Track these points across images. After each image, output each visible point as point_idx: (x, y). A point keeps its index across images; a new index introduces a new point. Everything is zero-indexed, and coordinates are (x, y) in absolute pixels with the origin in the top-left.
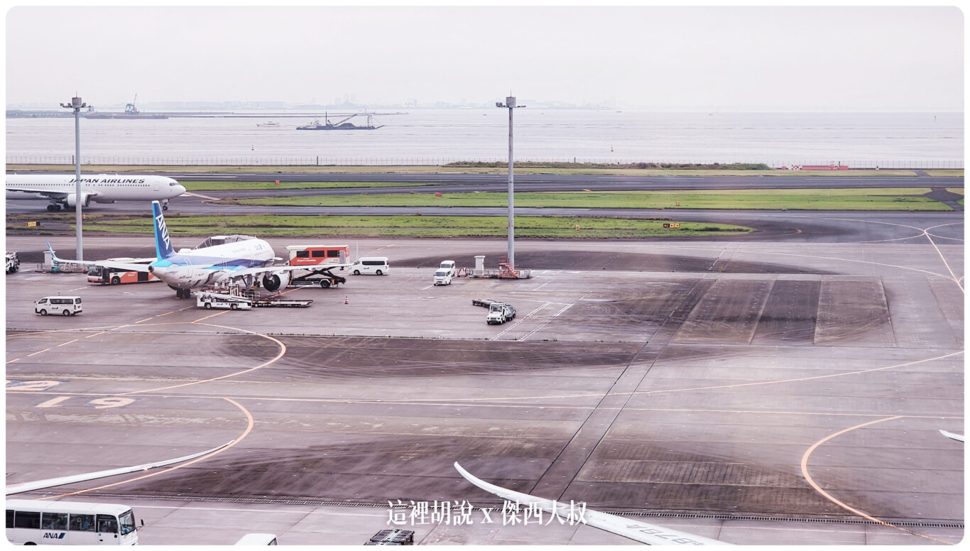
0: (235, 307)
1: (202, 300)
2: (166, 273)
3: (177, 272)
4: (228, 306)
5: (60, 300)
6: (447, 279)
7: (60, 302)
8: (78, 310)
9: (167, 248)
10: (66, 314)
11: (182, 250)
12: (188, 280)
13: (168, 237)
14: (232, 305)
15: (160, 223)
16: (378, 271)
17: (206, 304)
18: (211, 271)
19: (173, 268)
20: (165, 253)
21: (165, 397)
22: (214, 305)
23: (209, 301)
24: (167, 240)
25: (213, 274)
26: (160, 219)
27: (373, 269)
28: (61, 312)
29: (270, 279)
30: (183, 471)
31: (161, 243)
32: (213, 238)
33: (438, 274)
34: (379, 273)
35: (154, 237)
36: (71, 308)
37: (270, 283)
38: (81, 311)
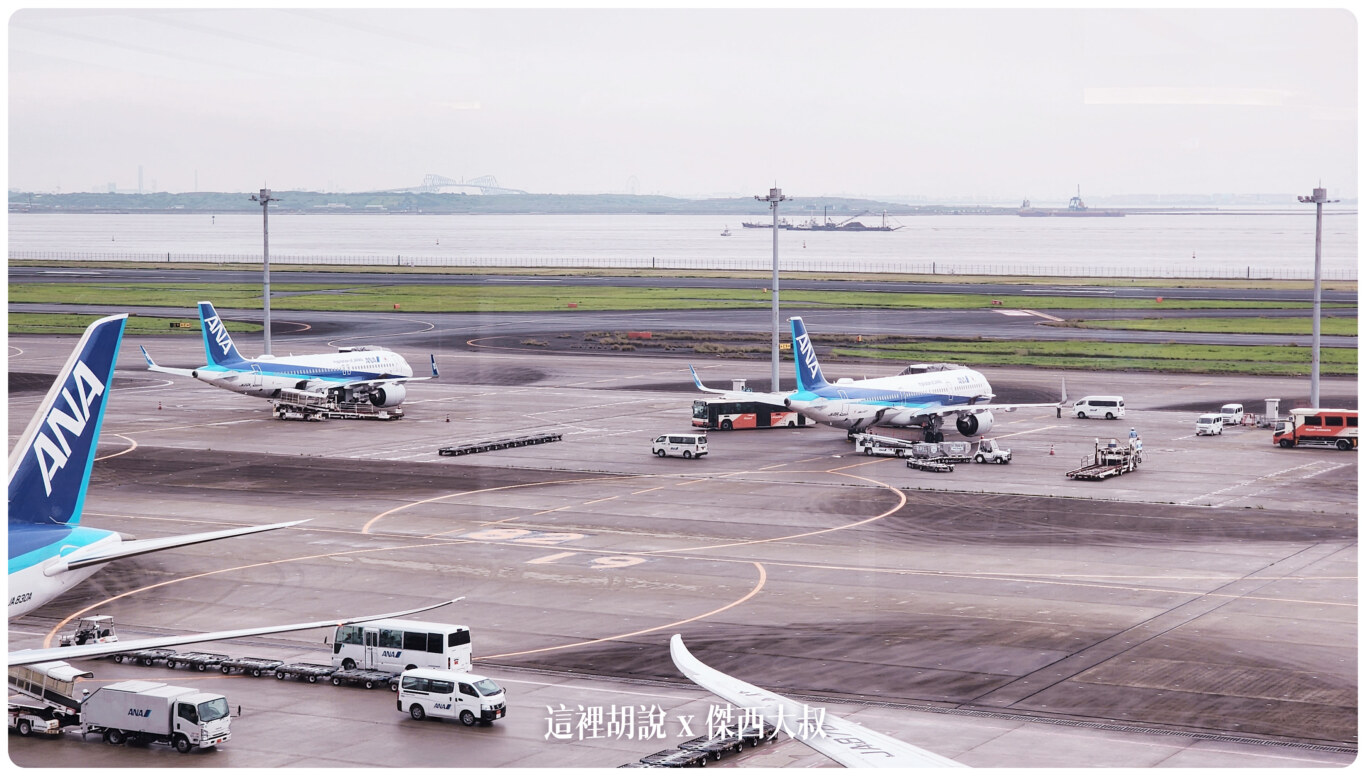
0: (901, 454)
1: (862, 444)
2: (808, 409)
3: (826, 407)
4: (891, 452)
5: (682, 438)
6: (1216, 428)
7: (679, 440)
8: (701, 451)
9: (813, 377)
10: (687, 456)
11: (840, 380)
12: (844, 418)
13: (816, 363)
14: (897, 452)
15: (803, 346)
16: (1108, 413)
17: (867, 449)
18: (880, 408)
19: (819, 402)
20: (810, 382)
21: (686, 558)
22: (876, 450)
23: (870, 445)
24: (814, 367)
25: (883, 411)
26: (803, 340)
27: (1102, 411)
28: (681, 454)
29: (965, 420)
30: (612, 644)
31: (805, 371)
32: (912, 366)
33: (1204, 421)
34: (1110, 417)
35: (793, 360)
36: (692, 449)
37: (965, 425)
38: (706, 453)
